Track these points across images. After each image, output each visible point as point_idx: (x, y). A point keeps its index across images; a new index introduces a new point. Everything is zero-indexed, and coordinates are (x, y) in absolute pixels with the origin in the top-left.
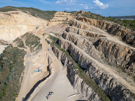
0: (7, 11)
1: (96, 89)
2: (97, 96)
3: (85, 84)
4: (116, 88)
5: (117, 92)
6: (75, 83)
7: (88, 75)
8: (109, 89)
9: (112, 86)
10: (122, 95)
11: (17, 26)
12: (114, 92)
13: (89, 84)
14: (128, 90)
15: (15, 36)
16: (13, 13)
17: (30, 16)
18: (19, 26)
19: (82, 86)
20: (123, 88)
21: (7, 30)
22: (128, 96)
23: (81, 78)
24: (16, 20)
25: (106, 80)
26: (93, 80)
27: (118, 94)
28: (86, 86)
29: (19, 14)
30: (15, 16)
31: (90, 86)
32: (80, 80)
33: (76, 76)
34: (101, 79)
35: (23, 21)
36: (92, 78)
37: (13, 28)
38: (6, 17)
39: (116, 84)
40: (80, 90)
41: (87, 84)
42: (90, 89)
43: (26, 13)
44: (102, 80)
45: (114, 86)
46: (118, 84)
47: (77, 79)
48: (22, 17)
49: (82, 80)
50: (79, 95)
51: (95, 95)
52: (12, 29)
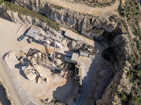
1: (33, 14)
2: (36, 19)
3: (22, 15)
4: (45, 7)
5: (47, 9)
6: (12, 19)
7: (18, 5)
8: (41, 10)
9: (42, 6)
10: (51, 10)
12: (45, 10)
13: (25, 13)
14: (53, 4)
19: (21, 18)
20: (49, 5)
22: (53, 9)
23: (15, 11)
25: (35, 4)
26: (25, 8)
27: (48, 10)
28: (24, 17)
31: (27, 15)
32: (16, 14)
33: (9, 12)
34: (31, 5)
36: (24, 6)
39: (43, 3)
40: (21, 22)
41: (24, 14)
42: (29, 17)
44: (33, 5)
45: (43, 5)
46: (45, 3)
47: (12, 14)
49: (17, 13)
50: (23, 26)
51: (35, 19)
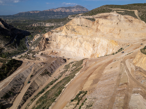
0: (95, 14)
11: (94, 39)
15: (85, 53)
16: (100, 17)
17: (131, 21)
18: (97, 39)
21: (79, 42)
24: (99, 28)
29: (109, 18)
30: (101, 21)
35: (108, 30)
37: (87, 41)
38: (87, 23)
43: (132, 14)
48: (110, 24)
52: (85, 41)
